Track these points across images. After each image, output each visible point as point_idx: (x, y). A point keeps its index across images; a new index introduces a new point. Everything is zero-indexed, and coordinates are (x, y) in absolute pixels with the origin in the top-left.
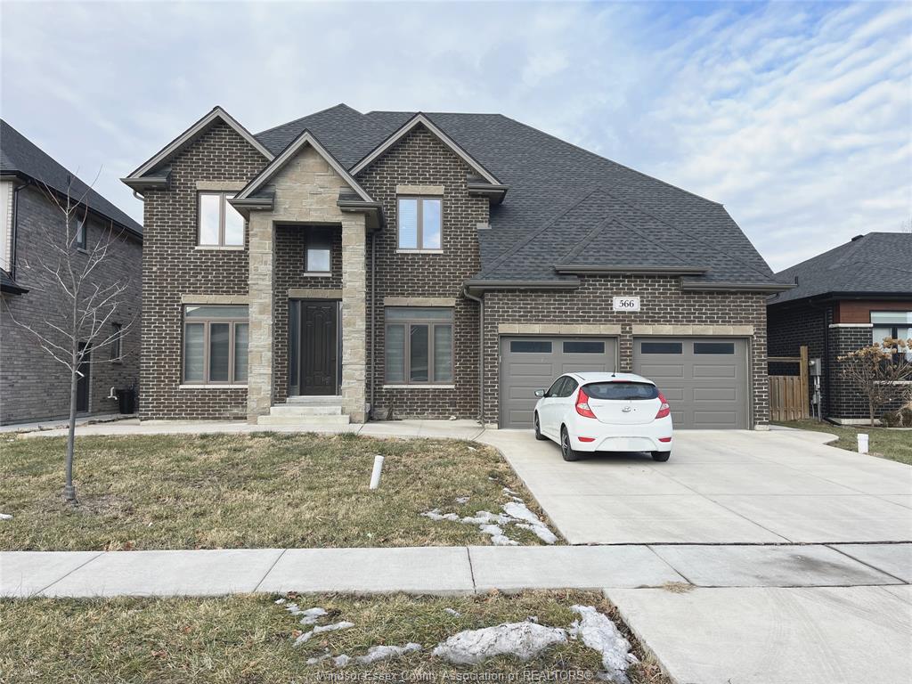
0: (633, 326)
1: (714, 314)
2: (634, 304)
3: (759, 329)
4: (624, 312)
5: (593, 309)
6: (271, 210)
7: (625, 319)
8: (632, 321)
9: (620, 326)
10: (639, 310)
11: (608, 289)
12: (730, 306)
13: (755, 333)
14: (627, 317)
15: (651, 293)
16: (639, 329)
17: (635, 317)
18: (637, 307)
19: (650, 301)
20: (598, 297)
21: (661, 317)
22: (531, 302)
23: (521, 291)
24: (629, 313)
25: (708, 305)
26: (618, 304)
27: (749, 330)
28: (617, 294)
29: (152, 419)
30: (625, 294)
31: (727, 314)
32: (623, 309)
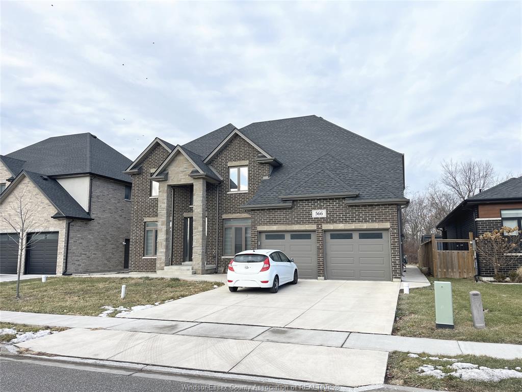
0: (323, 225)
1: (367, 217)
2: (323, 213)
3: (393, 225)
4: (318, 218)
5: (302, 217)
6: (166, 180)
7: (319, 221)
8: (322, 222)
9: (316, 225)
10: (325, 217)
11: (309, 206)
12: (375, 212)
13: (391, 227)
14: (320, 220)
15: (331, 208)
16: (326, 227)
17: (324, 220)
18: (324, 215)
19: (331, 212)
20: (304, 211)
21: (338, 220)
22: (272, 215)
23: (267, 210)
24: (320, 218)
25: (363, 212)
26: (314, 214)
27: (387, 225)
28: (314, 209)
29: (133, 271)
30: (318, 208)
31: (374, 217)
32: (318, 216)
